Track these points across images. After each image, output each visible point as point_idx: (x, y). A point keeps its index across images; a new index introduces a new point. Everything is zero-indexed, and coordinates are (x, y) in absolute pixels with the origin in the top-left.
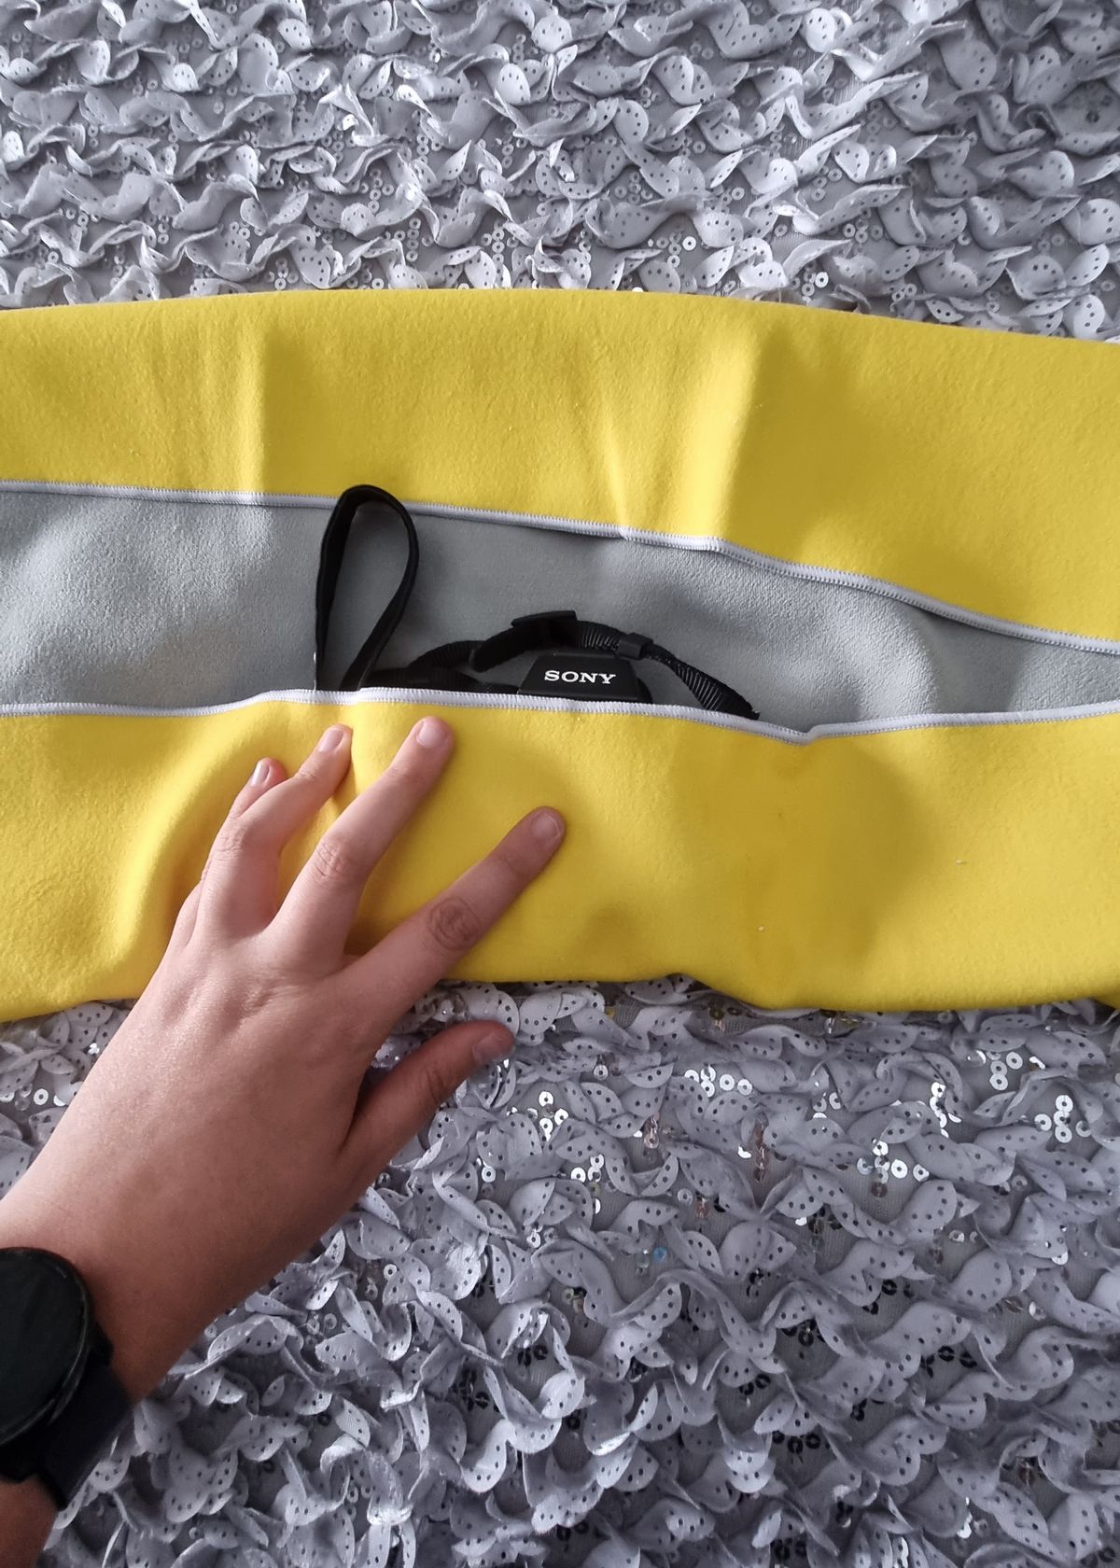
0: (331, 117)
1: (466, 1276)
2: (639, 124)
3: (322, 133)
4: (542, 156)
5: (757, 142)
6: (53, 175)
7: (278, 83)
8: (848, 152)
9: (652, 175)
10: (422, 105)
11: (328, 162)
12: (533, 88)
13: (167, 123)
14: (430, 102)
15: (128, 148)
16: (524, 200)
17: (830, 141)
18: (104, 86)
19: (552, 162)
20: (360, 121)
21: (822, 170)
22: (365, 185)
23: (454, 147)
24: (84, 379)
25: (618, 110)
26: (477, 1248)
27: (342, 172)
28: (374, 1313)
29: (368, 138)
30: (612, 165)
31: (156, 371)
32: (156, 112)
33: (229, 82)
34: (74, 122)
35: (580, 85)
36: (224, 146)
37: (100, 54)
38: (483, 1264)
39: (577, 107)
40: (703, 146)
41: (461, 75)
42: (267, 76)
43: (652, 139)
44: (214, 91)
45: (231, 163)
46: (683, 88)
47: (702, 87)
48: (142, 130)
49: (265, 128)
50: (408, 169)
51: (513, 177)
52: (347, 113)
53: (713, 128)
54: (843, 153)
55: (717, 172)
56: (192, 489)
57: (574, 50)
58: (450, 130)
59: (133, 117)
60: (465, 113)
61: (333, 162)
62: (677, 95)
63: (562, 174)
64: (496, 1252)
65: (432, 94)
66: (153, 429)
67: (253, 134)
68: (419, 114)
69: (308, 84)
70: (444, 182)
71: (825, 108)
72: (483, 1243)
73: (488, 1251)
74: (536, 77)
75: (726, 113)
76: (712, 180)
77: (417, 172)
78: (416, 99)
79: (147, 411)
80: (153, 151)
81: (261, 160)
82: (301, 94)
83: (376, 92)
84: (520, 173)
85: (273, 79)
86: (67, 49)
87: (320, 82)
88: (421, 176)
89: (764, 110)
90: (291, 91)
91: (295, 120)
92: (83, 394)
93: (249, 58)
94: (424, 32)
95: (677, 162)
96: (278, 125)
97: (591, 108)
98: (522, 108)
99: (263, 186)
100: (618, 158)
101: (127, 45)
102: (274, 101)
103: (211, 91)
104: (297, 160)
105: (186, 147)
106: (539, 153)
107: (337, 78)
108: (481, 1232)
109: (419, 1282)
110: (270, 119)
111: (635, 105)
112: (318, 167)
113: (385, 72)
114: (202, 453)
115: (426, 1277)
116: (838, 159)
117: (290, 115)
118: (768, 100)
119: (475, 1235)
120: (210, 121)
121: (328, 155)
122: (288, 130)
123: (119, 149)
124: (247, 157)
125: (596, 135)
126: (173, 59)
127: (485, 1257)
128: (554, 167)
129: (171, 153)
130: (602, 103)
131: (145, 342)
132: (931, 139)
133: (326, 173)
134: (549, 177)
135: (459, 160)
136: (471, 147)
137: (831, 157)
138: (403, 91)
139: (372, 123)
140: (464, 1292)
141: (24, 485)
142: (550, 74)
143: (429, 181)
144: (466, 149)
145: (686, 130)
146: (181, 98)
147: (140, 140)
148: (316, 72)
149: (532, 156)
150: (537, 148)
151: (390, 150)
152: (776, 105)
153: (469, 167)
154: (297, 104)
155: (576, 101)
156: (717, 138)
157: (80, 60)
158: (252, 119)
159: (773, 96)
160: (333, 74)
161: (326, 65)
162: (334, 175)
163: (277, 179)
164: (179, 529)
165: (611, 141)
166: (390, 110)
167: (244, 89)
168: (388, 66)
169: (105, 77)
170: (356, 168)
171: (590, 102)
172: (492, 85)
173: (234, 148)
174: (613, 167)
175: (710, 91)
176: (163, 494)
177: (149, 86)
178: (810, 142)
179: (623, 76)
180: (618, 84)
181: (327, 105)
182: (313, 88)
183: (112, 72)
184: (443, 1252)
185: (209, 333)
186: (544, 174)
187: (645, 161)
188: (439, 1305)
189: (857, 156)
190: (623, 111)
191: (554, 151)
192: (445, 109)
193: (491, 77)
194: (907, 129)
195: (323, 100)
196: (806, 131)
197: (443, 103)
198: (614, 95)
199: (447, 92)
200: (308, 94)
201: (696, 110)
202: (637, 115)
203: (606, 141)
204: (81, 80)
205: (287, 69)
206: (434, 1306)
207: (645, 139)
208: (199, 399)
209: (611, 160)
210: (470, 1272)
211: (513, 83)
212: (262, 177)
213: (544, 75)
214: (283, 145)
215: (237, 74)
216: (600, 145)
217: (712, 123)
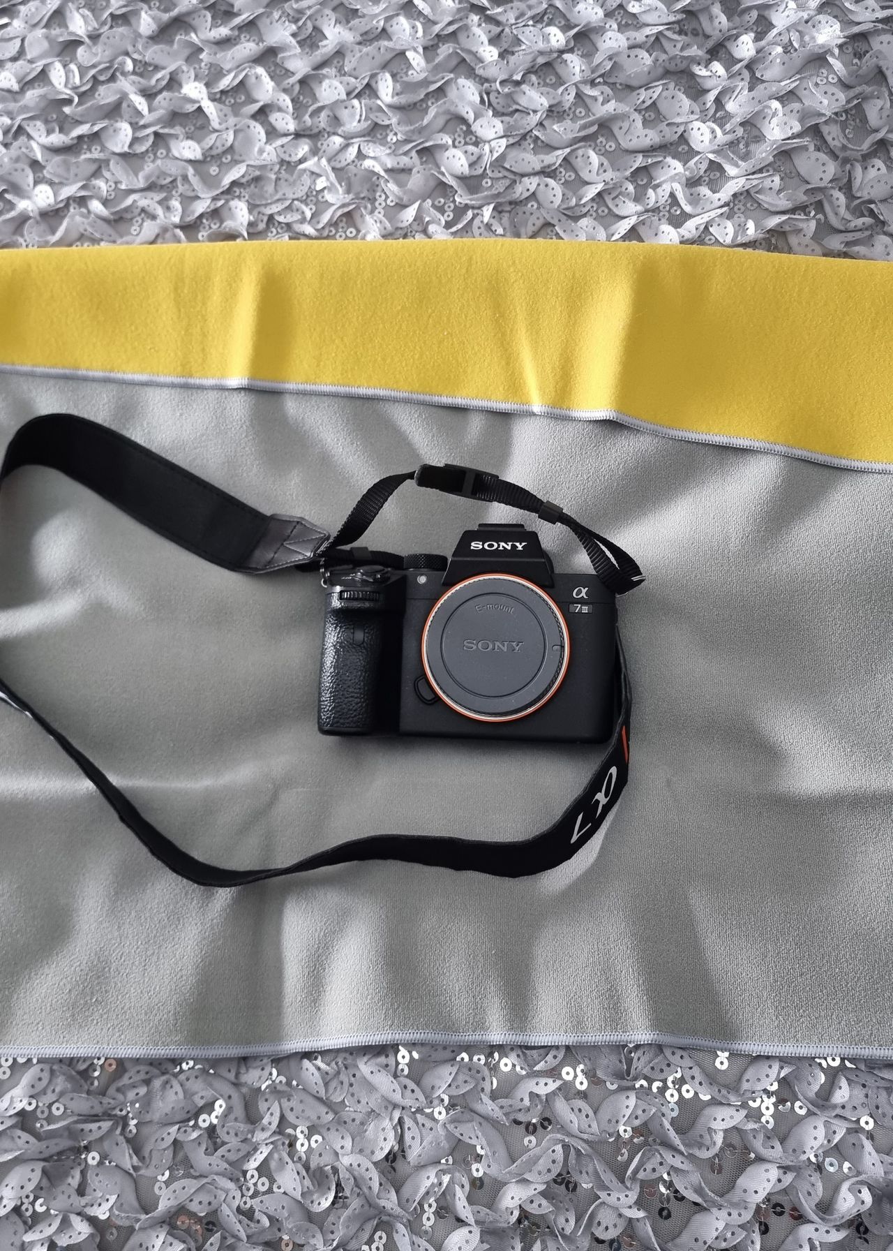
0: (306, 180)
1: (382, 1144)
2: (554, 196)
3: (301, 192)
4: (478, 214)
5: (647, 211)
6: (78, 219)
7: (265, 155)
8: (719, 225)
9: (565, 231)
10: (382, 173)
11: (303, 213)
12: (471, 165)
13: (174, 181)
14: (387, 171)
15: (143, 201)
17: (705, 218)
18: (123, 156)
19: (486, 220)
20: (332, 183)
21: (699, 237)
22: (332, 229)
23: (407, 204)
25: (539, 185)
26: (391, 1119)
27: (314, 221)
28: (304, 1173)
29: (337, 198)
30: (534, 222)
32: (164, 174)
33: (225, 153)
34: (96, 179)
35: (509, 167)
36: (220, 200)
37: (123, 132)
38: (396, 1131)
39: (507, 182)
40: (606, 211)
41: (414, 154)
42: (256, 149)
43: (565, 206)
44: (211, 160)
45: (224, 213)
46: (590, 171)
47: (605, 171)
48: (151, 187)
49: (252, 186)
50: (369, 219)
51: (454, 229)
52: (319, 176)
53: (613, 199)
54: (715, 225)
55: (617, 230)
57: (504, 142)
58: (405, 193)
59: (147, 178)
60: (416, 181)
61: (308, 214)
62: (585, 175)
63: (494, 229)
64: (408, 1122)
65: (389, 166)
67: (242, 190)
68: (378, 178)
69: (290, 155)
70: (397, 229)
71: (703, 192)
72: (397, 1115)
73: (401, 1121)
74: (474, 158)
75: (623, 189)
76: (613, 235)
77: (376, 221)
78: (378, 169)
80: (160, 203)
81: (250, 211)
82: (282, 162)
83: (343, 164)
84: (460, 226)
85: (261, 151)
86: (96, 128)
87: (300, 155)
88: (378, 225)
89: (656, 187)
90: (275, 159)
91: (278, 179)
93: (240, 136)
94: (387, 122)
95: (584, 222)
96: (262, 183)
97: (518, 182)
98: (462, 178)
99: (251, 231)
100: (538, 218)
101: (145, 127)
102: (262, 167)
103: (208, 159)
104: (279, 213)
105: (188, 200)
106: (476, 211)
107: (315, 151)
108: (395, 1106)
109: (342, 1147)
110: (257, 180)
111: (551, 181)
112: (297, 217)
113: (353, 151)
115: (348, 1143)
116: (711, 229)
117: (273, 177)
118: (658, 181)
119: (390, 1108)
120: (209, 181)
121: (303, 207)
122: (270, 188)
123: (135, 201)
124: (238, 210)
125: (521, 201)
126: (181, 137)
127: (399, 1128)
128: (487, 224)
129: (176, 204)
130: (525, 179)
132: (783, 218)
133: (303, 221)
134: (482, 230)
135: (409, 214)
136: (420, 205)
137: (706, 228)
138: (368, 163)
139: (341, 186)
140: (380, 1155)
142: (486, 158)
143: (385, 228)
144: (416, 205)
145: (593, 200)
146: (185, 164)
147: (150, 194)
148: (296, 147)
149: (470, 214)
150: (473, 208)
151: (354, 206)
152: (664, 186)
153: (418, 218)
154: (279, 169)
155: (505, 177)
156: (617, 205)
158: (244, 180)
159: (662, 179)
160: (311, 150)
161: (306, 143)
162: (309, 222)
163: (262, 226)
165: (532, 206)
166: (355, 175)
167: (237, 157)
168: (356, 147)
169: (126, 149)
170: (325, 218)
171: (517, 178)
172: (438, 162)
173: (227, 201)
174: (534, 225)
175: (610, 175)
177: (159, 154)
178: (690, 216)
179: (543, 161)
180: (538, 167)
181: (305, 170)
182: (295, 158)
183: (131, 146)
184: (362, 1124)
186: (479, 228)
187: (560, 221)
188: (359, 1165)
189: (725, 228)
190: (542, 187)
191: (487, 212)
192: (403, 176)
193: (438, 156)
194: (767, 209)
195: (302, 166)
196: (687, 207)
197: (398, 173)
198: (536, 174)
199: (401, 166)
200: (289, 163)
201: (600, 187)
202: (553, 189)
203: (529, 205)
204: (103, 149)
205: (274, 145)
206: (355, 1165)
207: (559, 206)
209: (532, 219)
210: (385, 1139)
211: (456, 161)
212: (250, 224)
213: (480, 157)
214: (269, 201)
215: (232, 147)
216: (524, 209)
217: (613, 195)
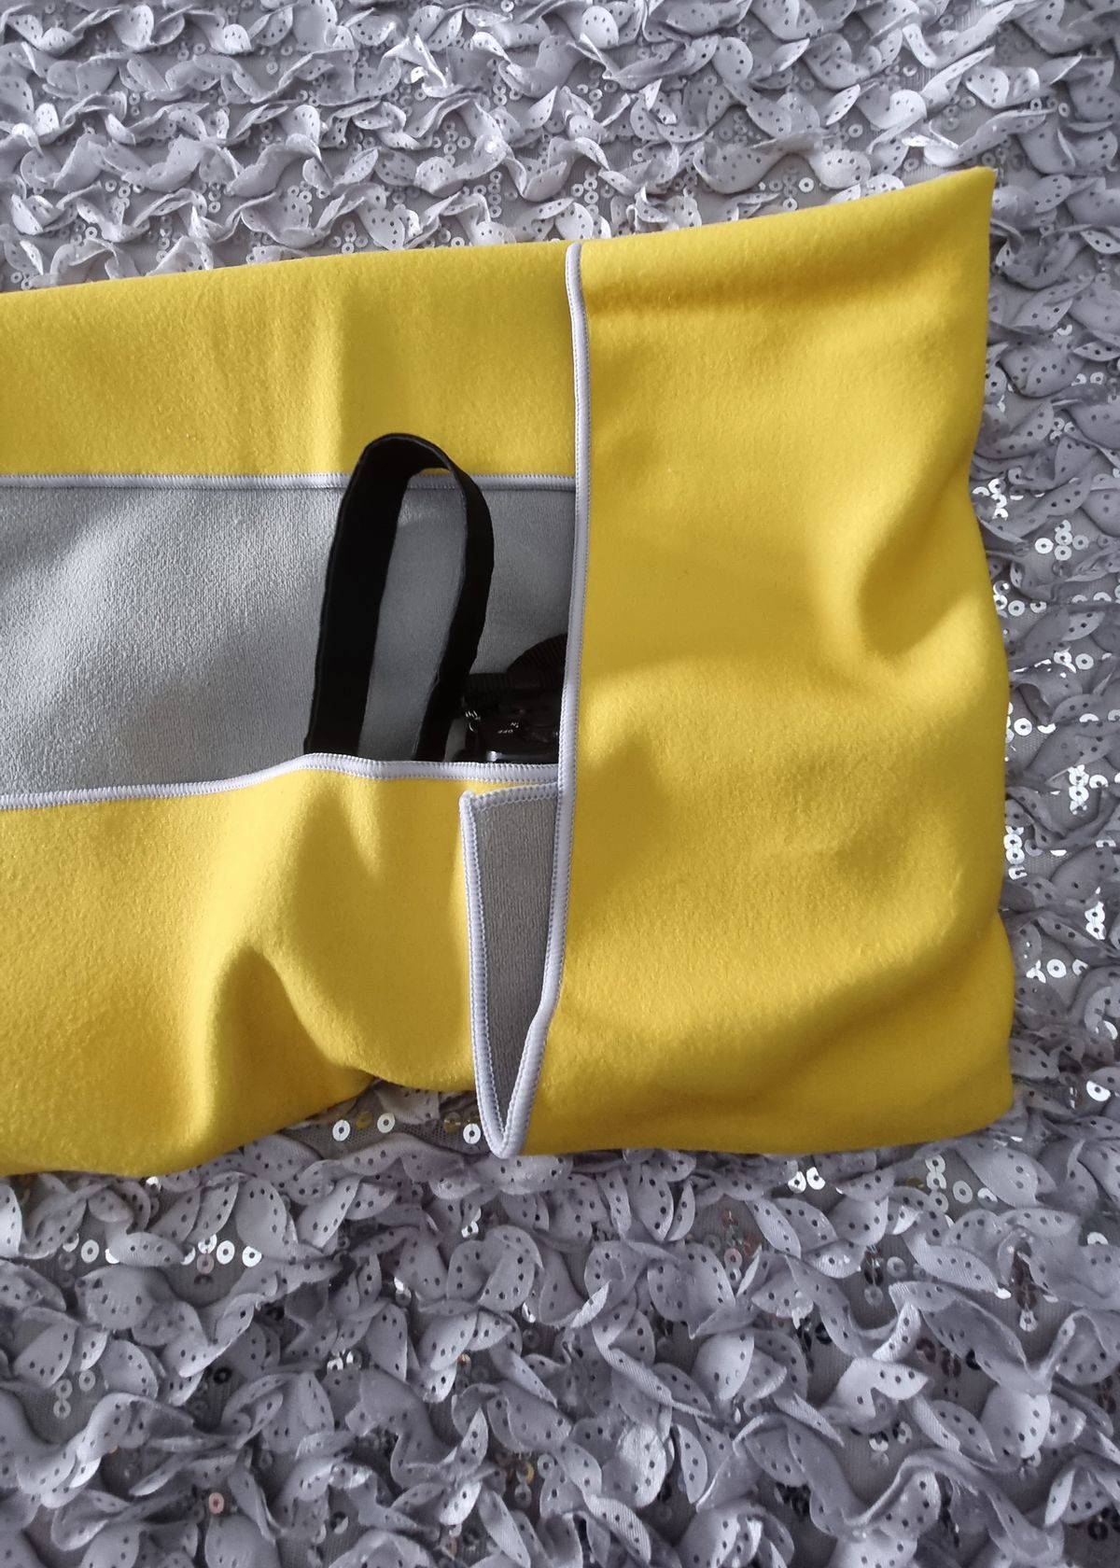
0: (397, 71)
1: (646, 1471)
2: (742, 62)
3: (388, 88)
4: (637, 99)
5: (874, 76)
6: (91, 145)
7: (338, 39)
8: (982, 77)
9: (760, 114)
10: (501, 52)
11: (396, 117)
12: (622, 29)
13: (218, 85)
14: (508, 50)
15: (176, 114)
16: (621, 145)
17: (960, 67)
18: (147, 53)
19: (650, 104)
20: (431, 73)
21: (952, 99)
22: (437, 139)
23: (538, 94)
24: (133, 357)
25: (718, 48)
26: (659, 1430)
27: (413, 127)
28: (532, 1530)
29: (442, 88)
30: (716, 105)
31: (216, 345)
32: (205, 75)
33: (283, 42)
34: (114, 91)
35: (673, 24)
36: (281, 106)
37: (142, 20)
38: (668, 1452)
39: (673, 46)
40: (812, 83)
41: (540, 21)
42: (325, 33)
43: (757, 76)
44: (267, 53)
45: (289, 123)
46: (787, 22)
47: (807, 21)
48: (189, 95)
49: (324, 86)
50: (488, 119)
51: (606, 122)
52: (413, 65)
53: (822, 64)
54: (976, 79)
55: (835, 107)
56: (257, 474)
58: (533, 75)
59: (180, 81)
60: (549, 58)
61: (403, 117)
62: (780, 30)
63: (661, 117)
64: (685, 1436)
65: (508, 43)
66: (213, 409)
67: (311, 93)
68: (495, 62)
69: (371, 38)
70: (528, 131)
71: (946, 36)
72: (667, 1423)
73: (674, 1435)
74: (624, 19)
75: (835, 48)
76: (827, 117)
77: (498, 121)
78: (494, 46)
79: (205, 390)
80: (203, 114)
81: (323, 118)
82: (363, 49)
83: (445, 44)
84: (614, 117)
85: (333, 36)
86: (106, 16)
87: (384, 36)
88: (502, 126)
89: (877, 42)
90: (352, 46)
91: (358, 75)
92: (131, 375)
93: (305, 16)
95: (788, 99)
96: (338, 82)
97: (687, 46)
98: (609, 51)
99: (325, 146)
100: (721, 98)
101: (170, 10)
102: (335, 56)
103: (262, 52)
104: (362, 116)
105: (238, 110)
106: (633, 96)
107: (403, 30)
108: (661, 1407)
109: (587, 1482)
110: (330, 77)
111: (737, 43)
112: (386, 123)
113: (456, 22)
114: (269, 433)
115: (595, 1474)
116: (970, 86)
117: (352, 70)
118: (881, 31)
119: (655, 1410)
120: (265, 81)
121: (396, 110)
122: (349, 88)
123: (165, 114)
124: (307, 117)
125: (694, 75)
126: (222, 21)
127: (671, 1444)
128: (651, 111)
129: (222, 116)
130: (699, 43)
131: (204, 313)
132: (1076, 60)
133: (396, 127)
134: (646, 120)
135: (544, 108)
136: (557, 92)
137: (962, 85)
138: (478, 38)
139: (444, 74)
140: (648, 1495)
141: (62, 480)
142: (640, 15)
143: (512, 131)
144: (552, 95)
145: (793, 66)
146: (232, 60)
147: (188, 105)
148: (379, 26)
149: (626, 100)
150: (629, 92)
151: (466, 101)
152: (891, 36)
153: (556, 115)
154: (359, 60)
155: (669, 41)
156: (828, 73)
157: (119, 28)
158: (310, 78)
159: (887, 27)
160: (398, 28)
161: (391, 20)
162: (404, 130)
163: (341, 138)
164: (241, 523)
165: (710, 81)
166: (462, 60)
167: (300, 47)
168: (459, 16)
169: (148, 42)
170: (428, 121)
171: (686, 41)
172: (574, 30)
173: (292, 107)
174: (717, 107)
175: (816, 24)
176: (224, 481)
177: (196, 49)
178: (934, 71)
179: (718, 13)
180: (715, 22)
181: (393, 59)
182: (376, 42)
183: (155, 37)
184: (615, 1436)
185: (279, 298)
186: (640, 118)
187: (752, 99)
188: (617, 1518)
189: (993, 80)
190: (723, 49)
191: (651, 94)
192: (527, 56)
193: (572, 23)
194: (1043, 51)
195: (389, 53)
196: (928, 59)
197: (521, 50)
198: (711, 33)
199: (525, 39)
200: (371, 48)
201: (805, 44)
202: (739, 52)
203: (706, 81)
204: (120, 47)
205: (348, 24)
206: (611, 1518)
207: (749, 76)
208: (266, 373)
209: (714, 100)
210: (652, 1465)
211: (599, 25)
212: (325, 136)
213: (631, 18)
214: (346, 102)
215: (291, 33)
216: (699, 85)
217: (822, 58)
